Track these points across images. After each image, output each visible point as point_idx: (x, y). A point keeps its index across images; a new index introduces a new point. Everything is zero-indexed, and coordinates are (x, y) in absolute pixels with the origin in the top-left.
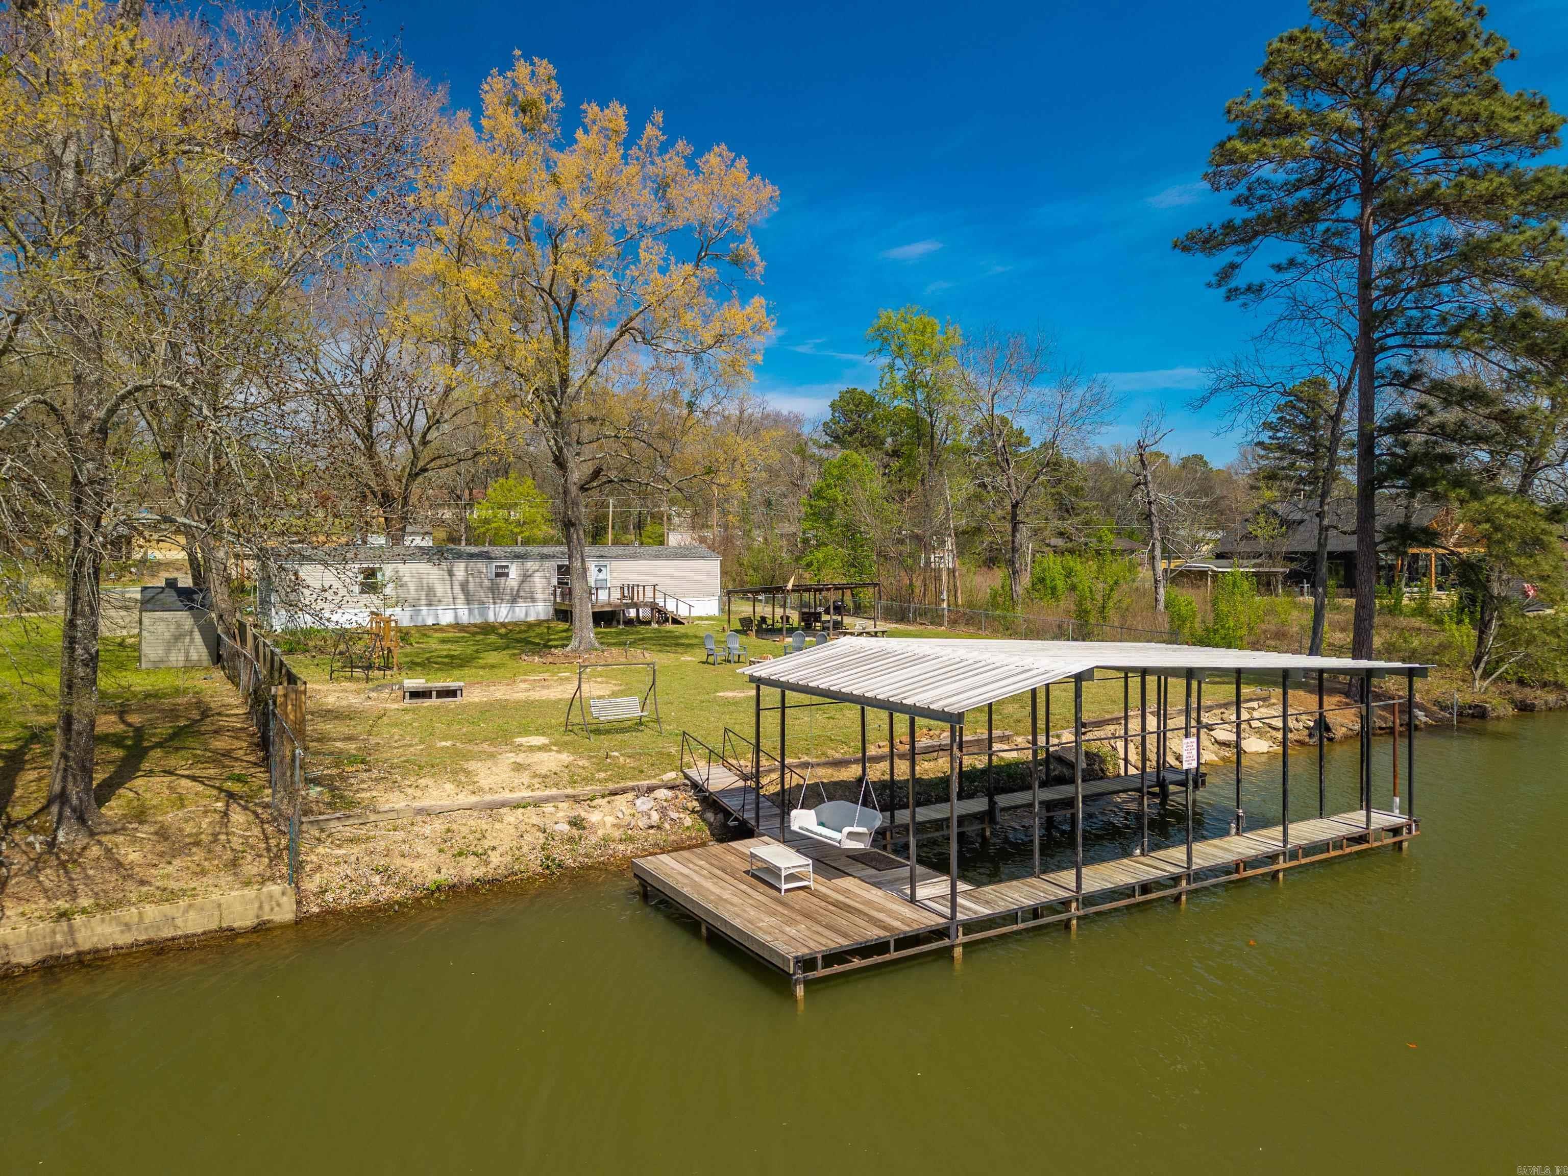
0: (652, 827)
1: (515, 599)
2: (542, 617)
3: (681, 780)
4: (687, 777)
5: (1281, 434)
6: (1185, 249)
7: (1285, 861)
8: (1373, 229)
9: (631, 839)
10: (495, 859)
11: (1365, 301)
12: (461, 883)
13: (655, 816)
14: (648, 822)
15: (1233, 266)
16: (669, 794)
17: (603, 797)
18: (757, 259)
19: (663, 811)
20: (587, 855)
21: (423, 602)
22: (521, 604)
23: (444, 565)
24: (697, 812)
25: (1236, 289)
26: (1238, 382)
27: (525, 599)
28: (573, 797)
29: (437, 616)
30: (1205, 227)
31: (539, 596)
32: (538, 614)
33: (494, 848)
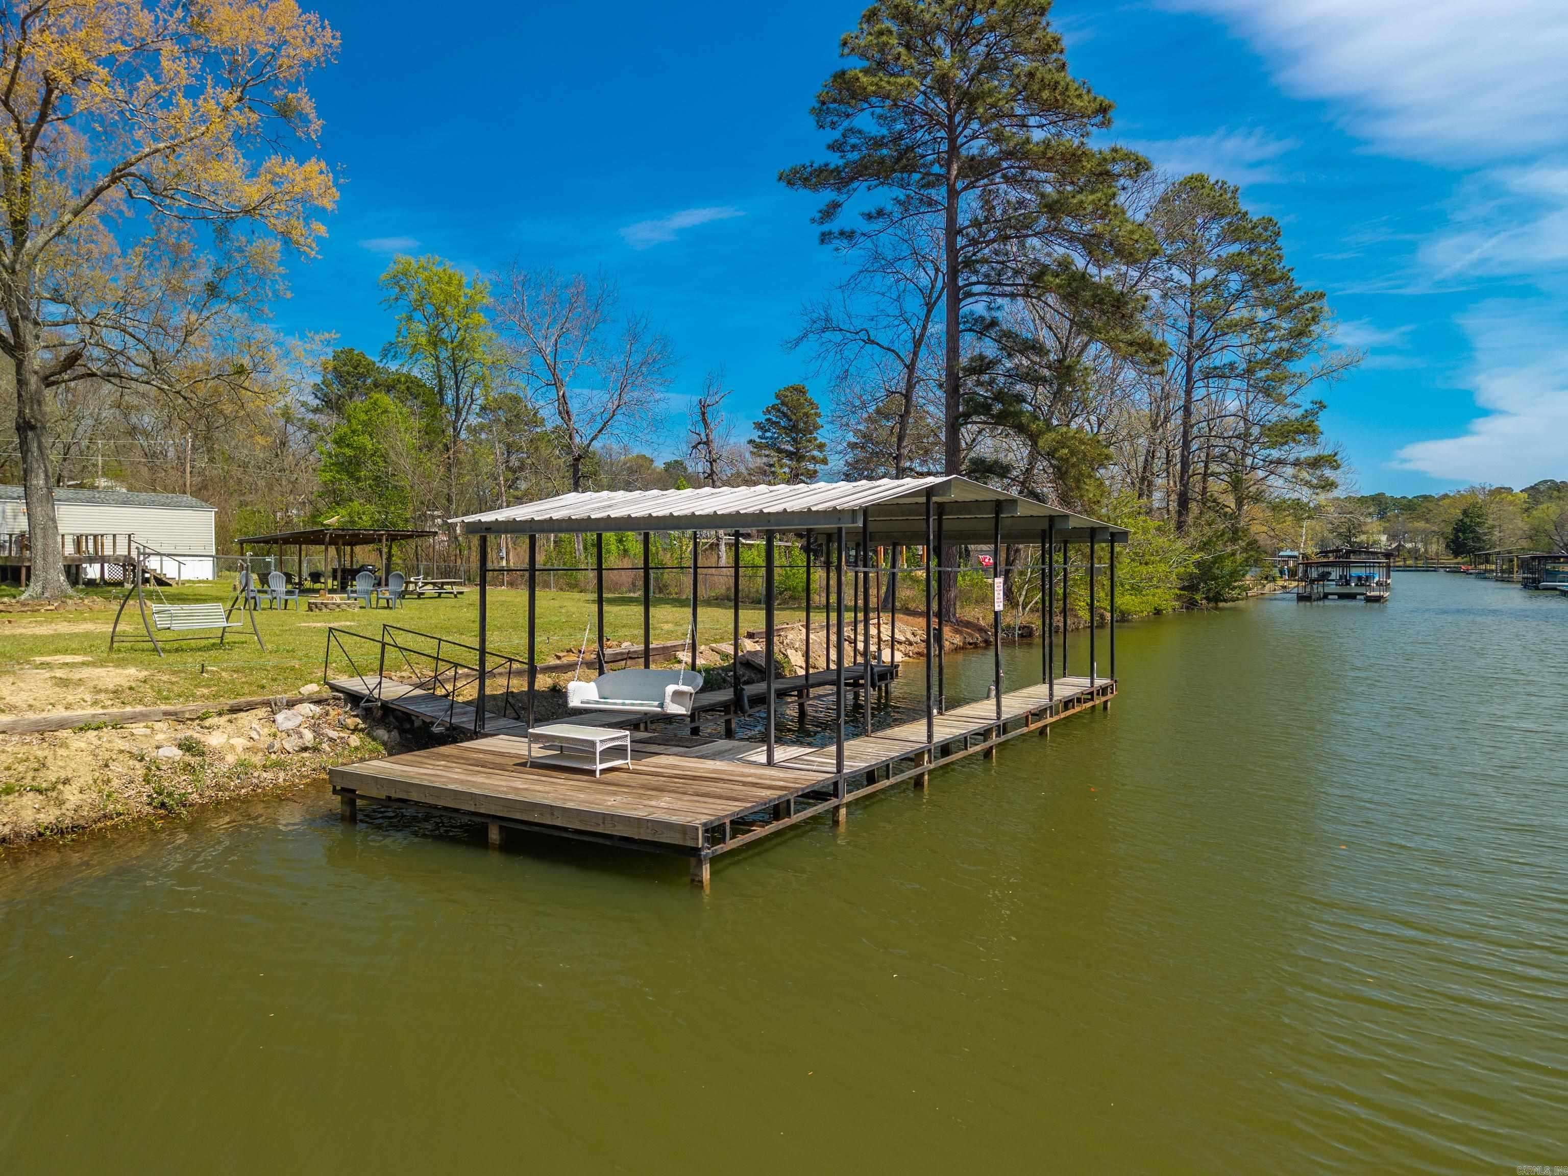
0: (305, 749)
3: (327, 693)
4: (334, 688)
5: (768, 434)
6: (790, 183)
7: (1051, 716)
8: (959, 185)
9: (280, 765)
10: (72, 796)
11: (952, 250)
12: (18, 835)
13: (308, 735)
14: (300, 742)
15: (835, 206)
16: (317, 709)
17: (220, 714)
18: (312, 116)
19: (315, 729)
20: (219, 787)
24: (362, 730)
25: (830, 233)
26: (827, 326)
28: (175, 714)
30: (808, 164)
33: (66, 782)
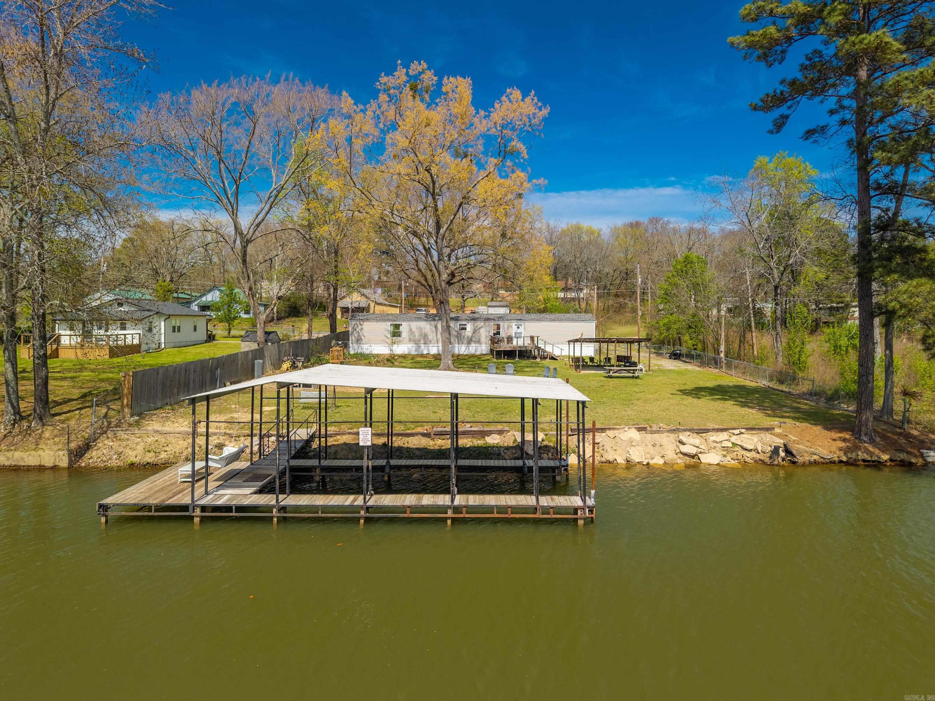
1: (470, 341)
2: (484, 352)
21: (422, 342)
22: (473, 345)
23: (433, 323)
27: (475, 342)
29: (428, 350)
31: (483, 339)
32: (482, 350)
